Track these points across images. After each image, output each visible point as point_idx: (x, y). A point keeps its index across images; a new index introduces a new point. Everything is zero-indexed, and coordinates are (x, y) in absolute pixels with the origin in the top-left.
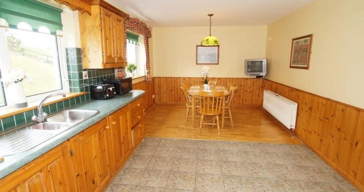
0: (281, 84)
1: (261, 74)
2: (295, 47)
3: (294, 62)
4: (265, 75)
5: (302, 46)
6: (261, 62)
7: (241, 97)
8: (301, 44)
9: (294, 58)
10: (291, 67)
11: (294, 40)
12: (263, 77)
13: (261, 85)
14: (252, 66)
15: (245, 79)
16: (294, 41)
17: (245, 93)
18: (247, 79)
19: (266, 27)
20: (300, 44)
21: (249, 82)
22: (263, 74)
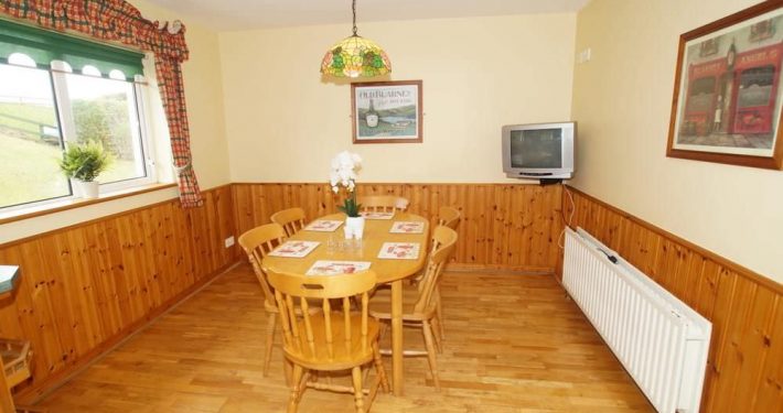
0: (628, 217)
1: (557, 174)
2: (692, 68)
3: (689, 133)
4: (569, 176)
5: (737, 57)
6: (557, 132)
7: (495, 244)
8: (733, 48)
9: (688, 115)
10: (673, 153)
11: (686, 37)
12: (564, 182)
13: (557, 205)
14: (528, 148)
15: (505, 187)
16: (689, 44)
17: (506, 230)
18: (512, 187)
19: (573, 17)
20: (724, 51)
21: (519, 197)
22: (564, 173)
